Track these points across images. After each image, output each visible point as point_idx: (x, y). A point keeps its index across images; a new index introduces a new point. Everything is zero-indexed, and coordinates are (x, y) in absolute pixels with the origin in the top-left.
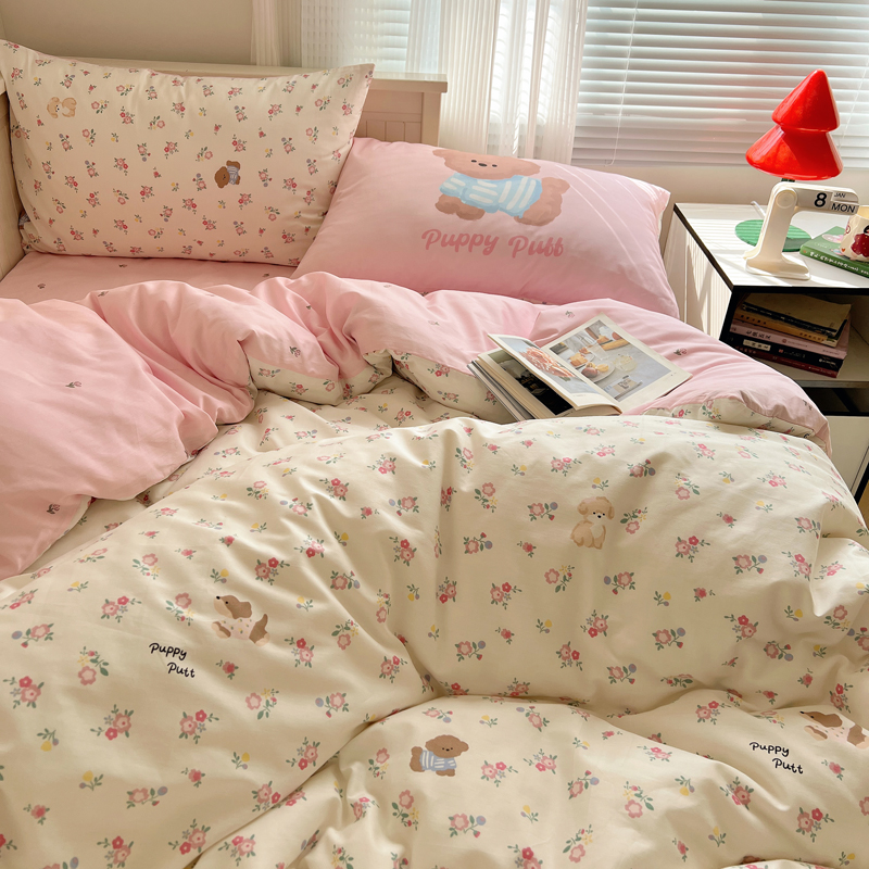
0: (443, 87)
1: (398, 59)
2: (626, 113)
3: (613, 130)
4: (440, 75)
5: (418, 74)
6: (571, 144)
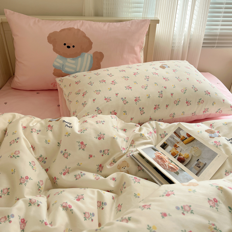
0: (158, 21)
1: (139, 12)
2: (221, 29)
3: (216, 35)
4: (155, 18)
5: (147, 18)
6: (202, 41)
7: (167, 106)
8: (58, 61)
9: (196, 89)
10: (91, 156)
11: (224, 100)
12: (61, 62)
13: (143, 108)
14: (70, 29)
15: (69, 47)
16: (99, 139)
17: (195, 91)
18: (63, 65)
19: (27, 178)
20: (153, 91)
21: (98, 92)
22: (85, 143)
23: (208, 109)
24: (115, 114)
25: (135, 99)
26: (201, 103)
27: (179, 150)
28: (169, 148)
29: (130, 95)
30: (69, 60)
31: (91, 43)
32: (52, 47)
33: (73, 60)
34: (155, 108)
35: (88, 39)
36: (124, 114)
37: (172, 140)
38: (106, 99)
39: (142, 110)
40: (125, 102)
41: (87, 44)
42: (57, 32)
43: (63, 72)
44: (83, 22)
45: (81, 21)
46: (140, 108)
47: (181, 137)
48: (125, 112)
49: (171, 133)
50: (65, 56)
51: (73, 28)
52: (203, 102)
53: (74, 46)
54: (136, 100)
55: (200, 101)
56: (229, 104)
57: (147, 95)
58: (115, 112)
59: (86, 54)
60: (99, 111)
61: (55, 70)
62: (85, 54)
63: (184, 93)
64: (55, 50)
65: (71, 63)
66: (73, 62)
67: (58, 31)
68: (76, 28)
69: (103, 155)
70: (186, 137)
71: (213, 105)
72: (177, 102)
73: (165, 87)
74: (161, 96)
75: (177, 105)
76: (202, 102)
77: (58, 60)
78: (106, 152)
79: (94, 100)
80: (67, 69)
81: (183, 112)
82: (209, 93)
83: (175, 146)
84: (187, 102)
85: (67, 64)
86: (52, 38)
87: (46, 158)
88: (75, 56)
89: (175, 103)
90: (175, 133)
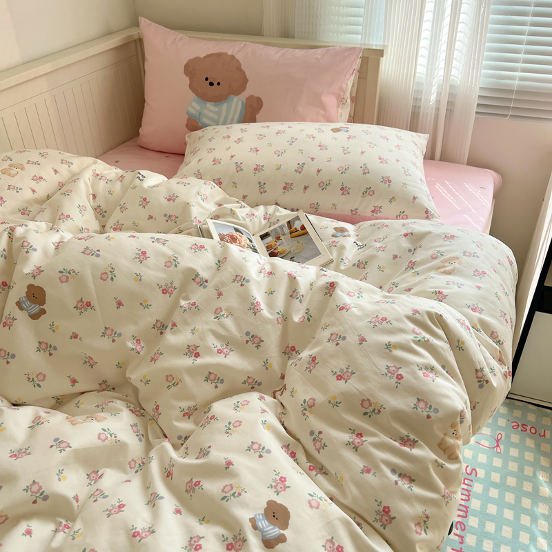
0: (380, 53)
1: (357, 34)
2: (522, 79)
3: (511, 91)
7: (305, 188)
8: (195, 106)
9: (366, 171)
10: (151, 217)
11: (414, 198)
12: (198, 107)
13: (265, 184)
14: (219, 55)
15: (211, 84)
16: (169, 200)
17: (364, 173)
18: (200, 113)
19: (68, 216)
20: (290, 160)
21: (210, 150)
22: (148, 200)
23: (381, 207)
24: (220, 183)
25: (256, 167)
26: (369, 194)
27: (278, 244)
28: (269, 240)
29: (250, 160)
30: (209, 105)
31: (245, 80)
32: (189, 82)
33: (215, 106)
34: (285, 188)
35: (243, 73)
36: (233, 187)
37: (279, 230)
38: (214, 161)
39: (262, 187)
40: (239, 169)
41: (240, 82)
42: (199, 57)
43: (200, 124)
44: (245, 45)
45: (243, 43)
46: (259, 183)
47: (293, 228)
48: (234, 183)
49: (284, 222)
50: (205, 98)
51: (225, 53)
52: (374, 193)
53: (219, 84)
54: (256, 169)
55: (368, 192)
56: (424, 207)
57: (277, 165)
58: (221, 180)
59: (236, 98)
60: (199, 175)
61: (189, 119)
62: (233, 98)
63: (342, 173)
64: (191, 87)
65: (211, 111)
66: (215, 109)
67: (202, 57)
68: (230, 53)
69: (167, 221)
70: (299, 228)
71: (391, 201)
72: (324, 186)
73: (313, 159)
74: (300, 170)
75: (323, 189)
76: (371, 193)
77: (194, 104)
78: (173, 218)
79: (200, 160)
80: (205, 120)
81: (334, 205)
82: (390, 181)
83: (278, 238)
84: (342, 189)
85: (206, 111)
86: (191, 69)
87: (106, 212)
88: (218, 99)
89: (320, 186)
90: (289, 222)
